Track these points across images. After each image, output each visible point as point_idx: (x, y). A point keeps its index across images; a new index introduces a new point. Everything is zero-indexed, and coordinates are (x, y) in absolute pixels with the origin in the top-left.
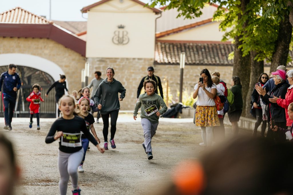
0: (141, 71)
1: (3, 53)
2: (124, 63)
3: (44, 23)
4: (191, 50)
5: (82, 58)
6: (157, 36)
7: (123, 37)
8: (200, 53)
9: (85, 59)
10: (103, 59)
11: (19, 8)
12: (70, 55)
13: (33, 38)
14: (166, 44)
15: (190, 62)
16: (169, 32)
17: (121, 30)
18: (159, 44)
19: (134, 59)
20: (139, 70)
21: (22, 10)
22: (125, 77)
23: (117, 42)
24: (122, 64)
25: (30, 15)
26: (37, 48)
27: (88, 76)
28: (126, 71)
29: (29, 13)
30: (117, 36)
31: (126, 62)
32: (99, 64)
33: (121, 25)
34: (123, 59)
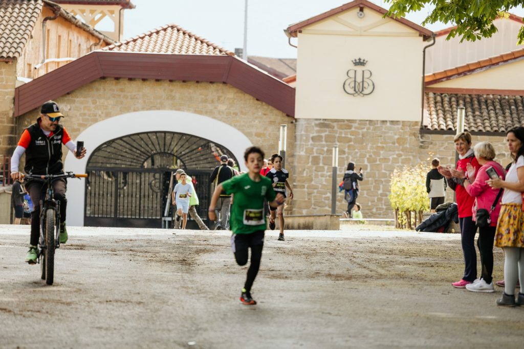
0: (397, 145)
1: (143, 109)
2: (365, 130)
3: (218, 53)
4: (491, 107)
5: (287, 119)
6: (427, 80)
7: (363, 82)
8: (507, 111)
9: (294, 121)
10: (326, 122)
11: (172, 27)
12: (265, 114)
13: (197, 82)
14: (443, 95)
15: (488, 129)
16: (449, 74)
17: (359, 69)
18: (431, 95)
19: (384, 122)
20: (394, 143)
21: (178, 30)
22: (368, 156)
23: (352, 91)
24: (360, 131)
25: (193, 39)
26: (206, 101)
27: (285, 150)
28: (370, 145)
29: (190, 36)
30: (353, 79)
31: (368, 129)
32: (318, 132)
33: (360, 59)
34: (363, 122)
